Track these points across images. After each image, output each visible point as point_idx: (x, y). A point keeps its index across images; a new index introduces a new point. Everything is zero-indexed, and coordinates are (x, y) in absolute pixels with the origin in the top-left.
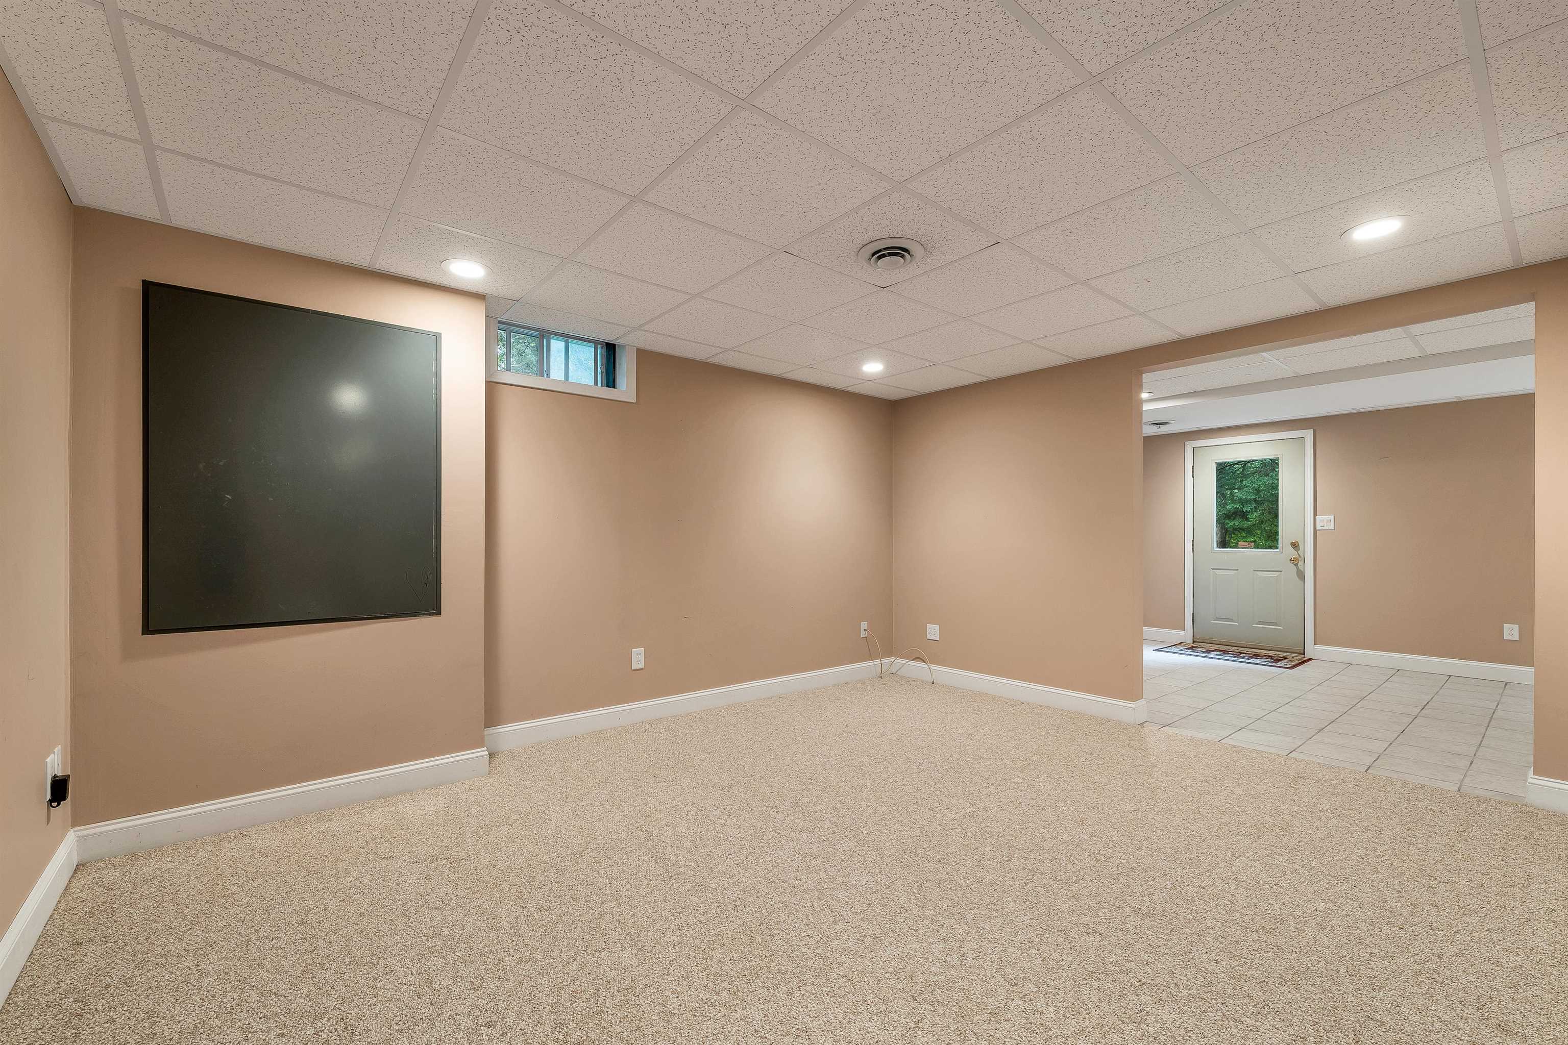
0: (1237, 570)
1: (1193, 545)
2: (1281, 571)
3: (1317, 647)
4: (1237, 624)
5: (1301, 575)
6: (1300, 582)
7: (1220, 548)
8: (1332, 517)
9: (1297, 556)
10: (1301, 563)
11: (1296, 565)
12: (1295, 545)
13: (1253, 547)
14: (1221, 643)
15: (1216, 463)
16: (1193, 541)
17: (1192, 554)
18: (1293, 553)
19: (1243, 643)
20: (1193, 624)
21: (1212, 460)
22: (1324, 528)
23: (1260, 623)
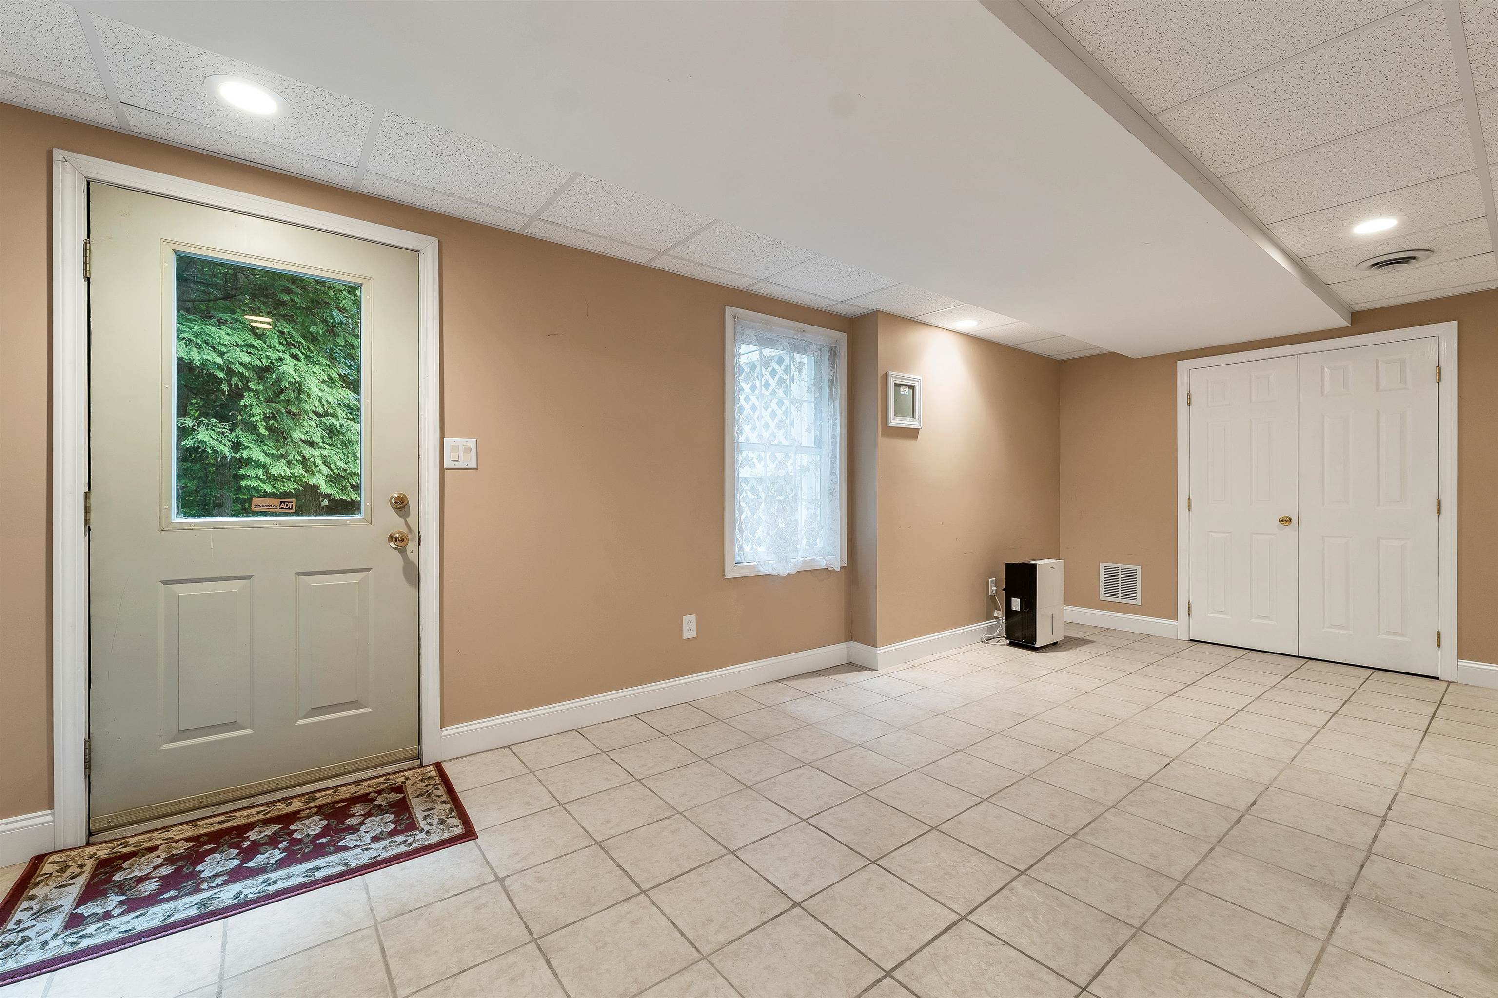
0: (249, 577)
1: (87, 509)
2: (368, 570)
3: (449, 731)
4: (249, 732)
5: (413, 575)
6: (412, 591)
7: (187, 515)
8: (472, 442)
9: (405, 530)
10: (411, 546)
11: (402, 550)
12: (400, 505)
13: (293, 511)
14: (198, 804)
15: (176, 252)
16: (87, 496)
17: (84, 541)
18: (395, 523)
19: (283, 778)
20: (88, 777)
21: (163, 240)
22: (458, 465)
23: (317, 711)
